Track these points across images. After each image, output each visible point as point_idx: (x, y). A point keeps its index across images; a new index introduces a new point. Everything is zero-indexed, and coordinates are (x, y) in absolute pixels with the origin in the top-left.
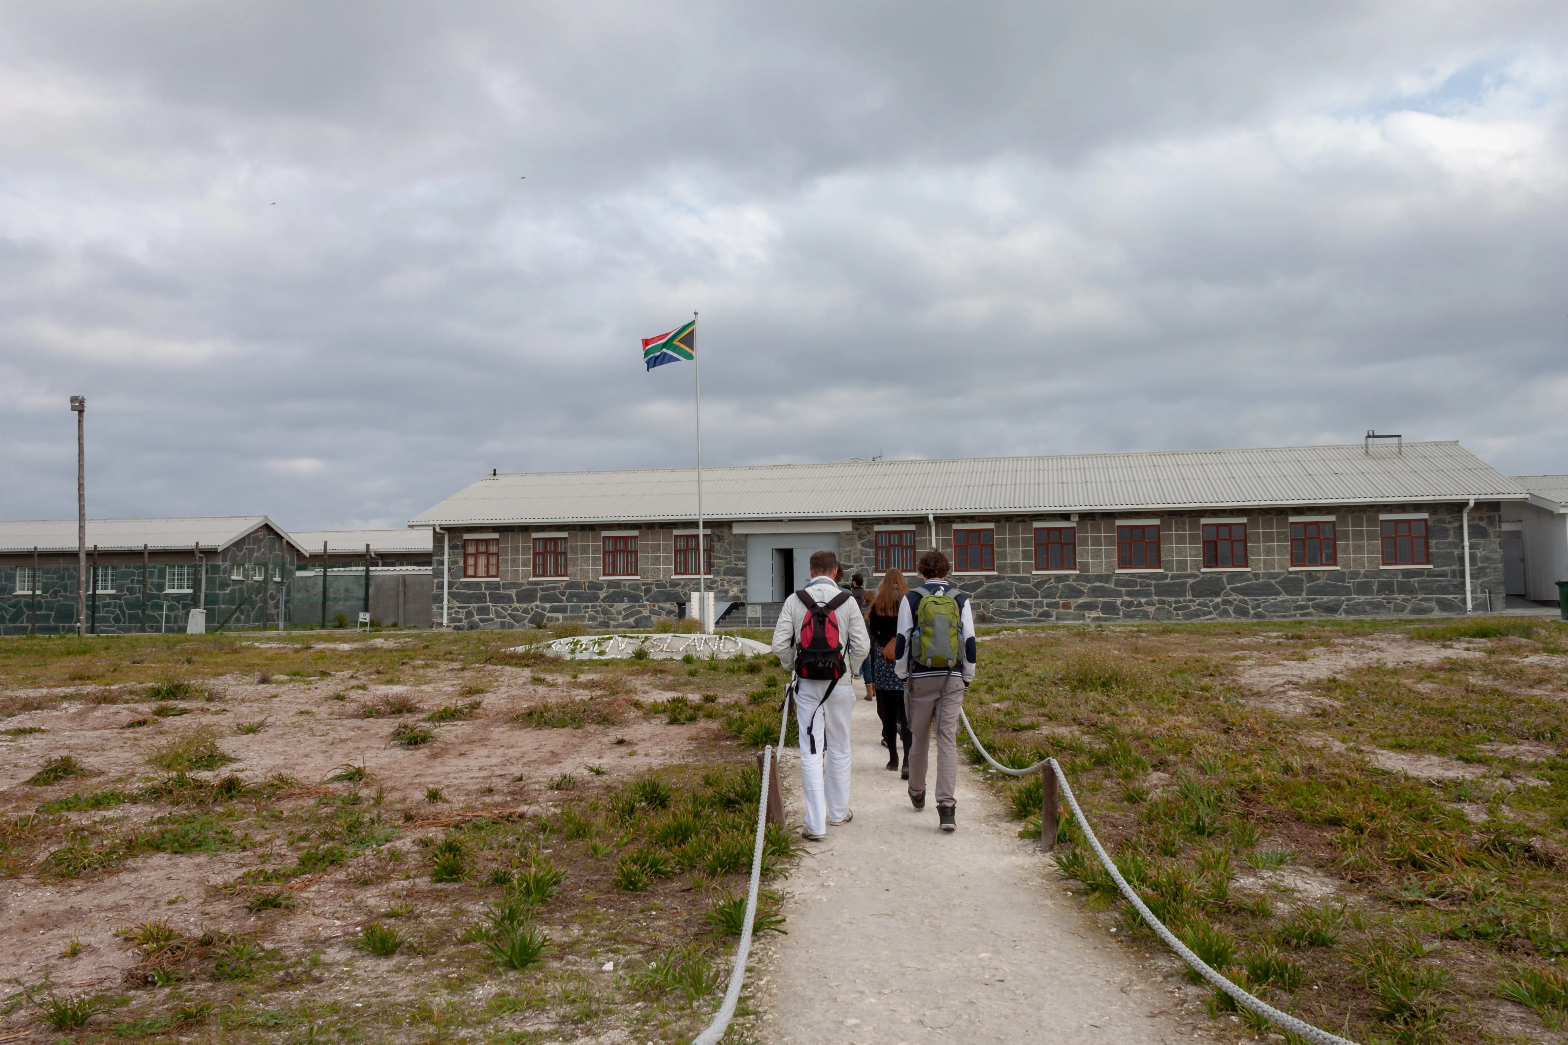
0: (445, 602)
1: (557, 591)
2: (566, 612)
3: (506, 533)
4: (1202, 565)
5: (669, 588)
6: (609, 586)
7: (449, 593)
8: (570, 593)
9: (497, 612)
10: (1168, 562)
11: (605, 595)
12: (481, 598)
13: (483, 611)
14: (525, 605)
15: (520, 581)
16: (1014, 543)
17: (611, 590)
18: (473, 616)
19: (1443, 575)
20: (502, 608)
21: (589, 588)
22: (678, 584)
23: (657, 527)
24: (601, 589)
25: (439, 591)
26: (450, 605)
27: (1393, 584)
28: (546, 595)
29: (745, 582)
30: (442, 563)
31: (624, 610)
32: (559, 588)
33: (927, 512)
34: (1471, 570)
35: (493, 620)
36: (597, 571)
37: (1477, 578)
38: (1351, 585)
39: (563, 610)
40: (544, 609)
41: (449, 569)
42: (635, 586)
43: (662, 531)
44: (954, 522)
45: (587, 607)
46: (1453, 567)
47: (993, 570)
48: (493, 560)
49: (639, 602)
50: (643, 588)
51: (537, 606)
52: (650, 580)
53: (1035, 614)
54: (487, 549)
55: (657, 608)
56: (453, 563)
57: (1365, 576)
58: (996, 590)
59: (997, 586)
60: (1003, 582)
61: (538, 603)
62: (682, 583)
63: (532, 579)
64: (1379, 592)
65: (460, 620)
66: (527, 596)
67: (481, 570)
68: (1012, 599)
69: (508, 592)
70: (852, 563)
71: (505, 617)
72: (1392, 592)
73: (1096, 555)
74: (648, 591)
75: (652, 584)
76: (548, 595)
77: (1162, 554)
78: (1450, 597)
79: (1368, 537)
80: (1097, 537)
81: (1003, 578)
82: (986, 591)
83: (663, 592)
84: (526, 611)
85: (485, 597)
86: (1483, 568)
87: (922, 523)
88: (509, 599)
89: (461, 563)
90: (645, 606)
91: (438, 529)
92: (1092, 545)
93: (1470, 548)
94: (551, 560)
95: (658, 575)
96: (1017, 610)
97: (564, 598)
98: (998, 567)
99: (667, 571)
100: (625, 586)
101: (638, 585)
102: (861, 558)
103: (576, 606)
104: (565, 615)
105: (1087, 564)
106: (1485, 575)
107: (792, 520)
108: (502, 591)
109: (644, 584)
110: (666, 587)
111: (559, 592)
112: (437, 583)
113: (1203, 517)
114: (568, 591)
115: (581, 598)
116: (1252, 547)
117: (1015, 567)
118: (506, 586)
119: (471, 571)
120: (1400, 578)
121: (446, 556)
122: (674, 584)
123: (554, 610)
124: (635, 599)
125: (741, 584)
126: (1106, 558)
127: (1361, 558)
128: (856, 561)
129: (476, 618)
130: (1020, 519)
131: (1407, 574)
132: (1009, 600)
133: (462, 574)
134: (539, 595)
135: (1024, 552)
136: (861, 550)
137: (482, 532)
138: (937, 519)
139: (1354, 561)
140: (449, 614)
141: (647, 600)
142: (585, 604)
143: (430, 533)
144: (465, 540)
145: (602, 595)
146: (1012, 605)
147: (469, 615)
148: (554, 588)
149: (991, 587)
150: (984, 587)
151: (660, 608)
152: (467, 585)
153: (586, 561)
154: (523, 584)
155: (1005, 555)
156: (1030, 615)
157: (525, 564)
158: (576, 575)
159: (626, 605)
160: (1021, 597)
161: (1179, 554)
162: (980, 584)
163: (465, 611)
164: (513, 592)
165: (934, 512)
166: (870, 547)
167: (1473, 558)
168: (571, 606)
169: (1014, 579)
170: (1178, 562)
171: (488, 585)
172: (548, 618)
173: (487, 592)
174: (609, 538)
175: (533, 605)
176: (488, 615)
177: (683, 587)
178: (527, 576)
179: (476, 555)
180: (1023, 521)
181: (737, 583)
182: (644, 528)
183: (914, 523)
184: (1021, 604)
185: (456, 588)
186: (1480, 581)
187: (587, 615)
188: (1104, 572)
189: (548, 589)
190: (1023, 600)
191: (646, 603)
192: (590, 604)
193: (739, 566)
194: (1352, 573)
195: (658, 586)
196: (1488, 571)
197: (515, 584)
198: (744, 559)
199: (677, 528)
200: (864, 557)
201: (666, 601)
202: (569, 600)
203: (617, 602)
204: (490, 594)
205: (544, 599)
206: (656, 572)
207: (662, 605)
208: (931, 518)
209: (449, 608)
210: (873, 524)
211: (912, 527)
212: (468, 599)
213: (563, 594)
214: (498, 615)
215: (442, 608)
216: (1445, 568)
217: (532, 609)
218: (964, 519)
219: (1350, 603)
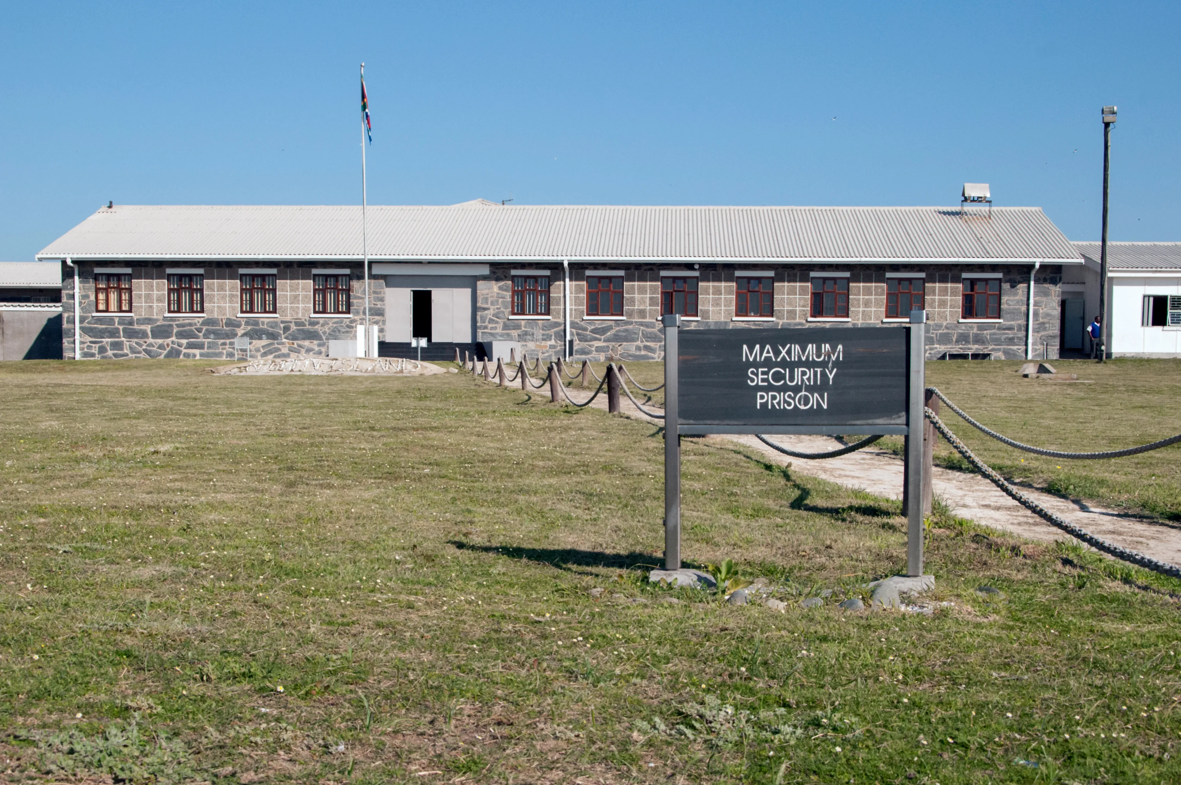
0: (77, 337)
1: (193, 328)
2: (203, 348)
3: (139, 268)
4: (809, 315)
5: (308, 327)
6: (247, 323)
7: (81, 328)
8: (207, 330)
9: (131, 347)
10: (779, 311)
11: (243, 332)
12: (113, 333)
13: (117, 346)
14: (160, 341)
15: (155, 317)
16: (642, 291)
17: (249, 328)
18: (106, 351)
19: (1010, 328)
20: (136, 343)
21: (227, 325)
22: (318, 323)
23: (295, 266)
24: (239, 326)
25: (70, 326)
26: (83, 340)
27: (969, 336)
28: (182, 331)
29: (384, 322)
30: (73, 297)
31: (263, 347)
32: (195, 324)
33: (562, 258)
34: (1033, 324)
35: (127, 355)
36: (234, 309)
37: (1038, 332)
38: (934, 336)
39: (200, 346)
40: (180, 345)
41: (80, 303)
42: (274, 325)
43: (300, 270)
44: (587, 268)
45: (224, 344)
46: (1019, 322)
47: (622, 315)
48: (125, 297)
49: (277, 339)
50: (282, 325)
51: (173, 342)
52: (288, 318)
53: (659, 357)
54: (119, 285)
55: (295, 346)
56: (85, 297)
57: (947, 328)
58: (624, 334)
59: (626, 331)
60: (630, 327)
61: (174, 338)
62: (321, 321)
63: (167, 315)
64: (957, 341)
65: (93, 355)
66: (161, 332)
67: (113, 306)
68: (639, 343)
69: (143, 327)
70: (489, 306)
71: (139, 353)
72: (969, 343)
73: (717, 303)
74: (286, 329)
75: (291, 322)
76: (185, 331)
77: (775, 304)
78: (1015, 348)
79: (951, 293)
80: (718, 286)
81: (631, 323)
82: (614, 335)
83: (302, 330)
84: (161, 347)
85: (119, 333)
86: (1043, 323)
87: (556, 268)
88: (144, 335)
89: (93, 298)
90: (283, 343)
91: (69, 262)
92: (713, 294)
93: (1034, 306)
94: (185, 297)
95: (297, 313)
96: (643, 353)
97: (201, 334)
98: (627, 312)
99: (306, 310)
100: (263, 323)
101: (276, 323)
102: (497, 301)
103: (213, 343)
104: (202, 351)
105: (707, 312)
106: (1045, 329)
107: (431, 263)
108: (136, 327)
109: (282, 322)
110: (305, 325)
111: (196, 329)
112: (68, 318)
113: (813, 270)
114: (204, 328)
115: (218, 335)
116: (853, 299)
117: (642, 313)
118: (140, 322)
119: (102, 307)
120: (975, 330)
121: (77, 290)
122: (313, 323)
123: (190, 346)
124: (273, 336)
125: (381, 323)
126: (725, 306)
127: (944, 312)
128: (492, 303)
129: (110, 353)
130: (649, 267)
131: (981, 327)
132: (636, 343)
133: (94, 309)
134: (175, 331)
135: (651, 298)
136: (498, 294)
137: (113, 267)
138: (571, 265)
139: (939, 314)
140: (82, 349)
141: (286, 338)
142: (222, 341)
143: (58, 266)
144: (96, 274)
145: (240, 331)
146: (638, 348)
147: (102, 350)
148: (190, 325)
149: (620, 331)
150: (612, 332)
151: (299, 346)
152: (99, 320)
153: (224, 297)
154: (157, 320)
155: (634, 302)
156: (653, 358)
157: (159, 300)
158: (212, 312)
159: (265, 342)
160: (647, 341)
161: (790, 304)
162: (610, 328)
163: (97, 345)
164: (148, 328)
165: (569, 258)
166: (506, 290)
167: (1036, 314)
168: (209, 343)
169: (642, 324)
170: (789, 312)
171: (122, 321)
172: (185, 355)
173: (121, 328)
174: (246, 275)
175: (169, 341)
176: (122, 349)
177: (323, 325)
178: (161, 311)
179: (106, 290)
180: (651, 269)
181: (376, 323)
182: (282, 267)
183: (549, 269)
184: (646, 348)
185: (88, 323)
186: (1040, 335)
187: (225, 351)
188: (723, 320)
189: (183, 326)
190: (648, 344)
191: (284, 340)
192: (228, 341)
193: (379, 306)
194: (937, 325)
195: (297, 324)
196: (1047, 325)
197: (150, 319)
198: (382, 300)
199: (316, 267)
200: (500, 300)
201: (304, 339)
202: (206, 336)
203: (255, 339)
204: (124, 330)
205: (180, 335)
206: (295, 310)
207: (300, 342)
208: (566, 264)
209: (82, 343)
210: (510, 268)
211: (547, 273)
212: (101, 334)
213: (199, 330)
214: (133, 350)
215: (74, 342)
216: (1012, 323)
217: (168, 345)
218: (596, 265)
219: (933, 352)
